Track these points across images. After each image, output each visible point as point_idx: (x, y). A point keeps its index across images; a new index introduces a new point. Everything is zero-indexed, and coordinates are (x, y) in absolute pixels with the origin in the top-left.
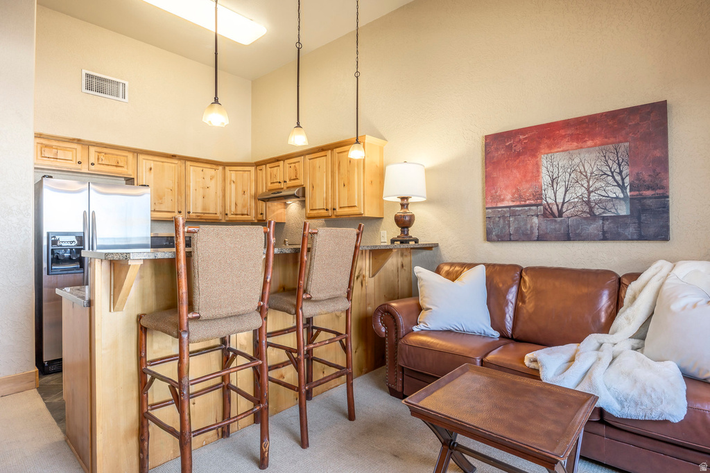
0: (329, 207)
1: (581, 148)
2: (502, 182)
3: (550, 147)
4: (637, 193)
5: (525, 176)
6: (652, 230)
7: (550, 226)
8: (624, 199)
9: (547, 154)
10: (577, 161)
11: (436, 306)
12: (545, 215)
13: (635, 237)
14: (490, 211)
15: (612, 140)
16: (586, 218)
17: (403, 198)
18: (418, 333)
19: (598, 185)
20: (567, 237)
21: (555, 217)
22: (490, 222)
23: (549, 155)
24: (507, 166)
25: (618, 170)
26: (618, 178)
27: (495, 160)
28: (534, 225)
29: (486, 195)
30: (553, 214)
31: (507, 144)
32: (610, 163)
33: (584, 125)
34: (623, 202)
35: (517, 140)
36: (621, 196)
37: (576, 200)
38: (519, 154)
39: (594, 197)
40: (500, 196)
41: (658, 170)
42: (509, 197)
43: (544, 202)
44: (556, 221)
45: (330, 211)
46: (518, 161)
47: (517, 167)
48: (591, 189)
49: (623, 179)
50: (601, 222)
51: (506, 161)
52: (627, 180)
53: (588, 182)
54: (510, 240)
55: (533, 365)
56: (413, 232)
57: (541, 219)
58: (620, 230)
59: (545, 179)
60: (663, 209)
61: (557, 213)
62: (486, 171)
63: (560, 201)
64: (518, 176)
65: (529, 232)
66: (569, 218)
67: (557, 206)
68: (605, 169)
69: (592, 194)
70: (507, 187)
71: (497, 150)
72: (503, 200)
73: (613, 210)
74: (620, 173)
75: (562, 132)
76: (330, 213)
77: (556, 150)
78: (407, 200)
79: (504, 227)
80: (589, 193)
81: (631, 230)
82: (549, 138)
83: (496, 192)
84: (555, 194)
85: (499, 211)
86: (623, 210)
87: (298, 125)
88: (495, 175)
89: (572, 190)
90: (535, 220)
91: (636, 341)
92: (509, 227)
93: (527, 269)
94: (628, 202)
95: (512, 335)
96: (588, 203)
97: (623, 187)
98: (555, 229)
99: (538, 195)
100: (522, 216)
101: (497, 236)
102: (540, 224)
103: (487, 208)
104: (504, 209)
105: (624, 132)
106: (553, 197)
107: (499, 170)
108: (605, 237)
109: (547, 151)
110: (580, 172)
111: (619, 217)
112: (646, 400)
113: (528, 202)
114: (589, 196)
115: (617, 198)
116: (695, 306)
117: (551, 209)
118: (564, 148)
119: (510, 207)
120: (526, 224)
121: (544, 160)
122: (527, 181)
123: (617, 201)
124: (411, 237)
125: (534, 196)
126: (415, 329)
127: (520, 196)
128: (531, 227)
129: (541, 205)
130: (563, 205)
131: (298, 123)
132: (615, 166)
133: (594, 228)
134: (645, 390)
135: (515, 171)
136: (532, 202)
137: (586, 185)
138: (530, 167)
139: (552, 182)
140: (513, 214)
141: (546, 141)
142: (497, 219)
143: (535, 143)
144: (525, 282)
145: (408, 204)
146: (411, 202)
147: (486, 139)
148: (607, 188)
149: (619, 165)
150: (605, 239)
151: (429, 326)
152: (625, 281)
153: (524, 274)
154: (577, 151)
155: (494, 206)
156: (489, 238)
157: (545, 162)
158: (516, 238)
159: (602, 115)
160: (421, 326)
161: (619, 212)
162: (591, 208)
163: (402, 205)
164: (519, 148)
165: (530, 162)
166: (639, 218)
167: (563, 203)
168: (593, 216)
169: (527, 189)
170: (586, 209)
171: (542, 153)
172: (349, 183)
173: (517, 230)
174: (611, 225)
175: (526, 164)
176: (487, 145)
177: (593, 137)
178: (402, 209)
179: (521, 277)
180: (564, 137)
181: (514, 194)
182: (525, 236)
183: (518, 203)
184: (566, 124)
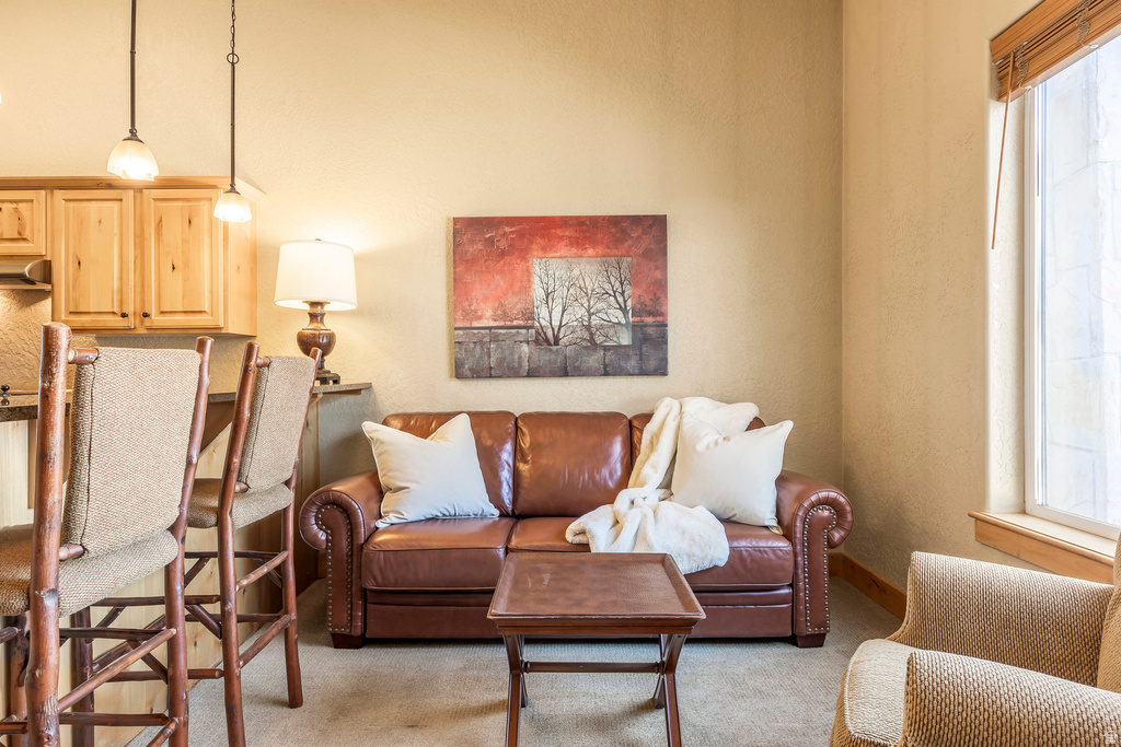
0: (129, 309)
1: (581, 256)
2: (478, 291)
3: (544, 249)
4: (639, 319)
5: (511, 285)
6: (652, 364)
7: (543, 357)
8: (626, 325)
9: (541, 258)
10: (576, 272)
11: (417, 483)
12: (537, 342)
13: (636, 371)
14: (461, 332)
15: (614, 251)
16: (586, 348)
17: (314, 304)
18: (385, 531)
19: (600, 305)
20: (565, 372)
21: (550, 344)
22: (460, 349)
23: (544, 260)
24: (487, 268)
25: (620, 290)
26: (620, 299)
27: (469, 256)
28: (523, 355)
29: (455, 308)
30: (547, 340)
31: (487, 236)
32: (613, 279)
33: (585, 228)
34: (624, 329)
35: (500, 231)
36: (623, 321)
37: (575, 323)
38: (503, 254)
39: (595, 321)
40: (476, 311)
41: (658, 294)
42: (489, 313)
43: (537, 324)
44: (551, 350)
45: (131, 318)
46: (502, 262)
47: (501, 272)
48: (592, 311)
49: (625, 302)
50: (602, 352)
51: (486, 261)
52: (629, 303)
53: (589, 301)
54: (491, 377)
55: (578, 539)
56: (331, 363)
57: (532, 345)
58: (622, 363)
59: (538, 292)
60: (661, 341)
61: (552, 342)
62: (455, 272)
63: (556, 323)
64: (502, 284)
65: (516, 365)
66: (566, 346)
67: (553, 329)
68: (607, 286)
69: (593, 317)
70: (486, 299)
71: (472, 242)
72: (480, 318)
73: (615, 339)
74: (623, 293)
75: (559, 232)
76: (131, 322)
77: (551, 255)
78: (322, 307)
79: (481, 358)
80: (590, 315)
81: (632, 363)
82: (543, 237)
83: (470, 305)
84: (550, 313)
85: (474, 334)
86: (626, 339)
87: (133, 135)
88: (468, 279)
89: (570, 310)
90: (525, 348)
91: (663, 491)
92: (489, 357)
93: (525, 416)
94: (630, 328)
95: (513, 511)
96: (588, 328)
97: (624, 311)
98: (550, 361)
99: (530, 315)
100: (508, 342)
101: (471, 370)
102: (531, 353)
103: (456, 329)
104: (483, 331)
105: (626, 244)
106: (548, 318)
107: (475, 273)
108: (607, 371)
109: (541, 254)
110: (580, 288)
111: (620, 346)
112: (696, 551)
113: (515, 323)
114: (590, 319)
115: (619, 323)
116: (716, 444)
117: (545, 334)
118: (562, 253)
119: (490, 328)
120: (512, 354)
121: (537, 266)
122: (513, 293)
123: (619, 328)
124: (329, 372)
125: (524, 315)
126: (380, 524)
127: (505, 315)
128: (520, 357)
129: (532, 327)
130: (559, 329)
131: (133, 132)
132: (617, 284)
133: (594, 360)
134: (694, 540)
135: (498, 277)
136: (521, 322)
137: (586, 305)
138: (519, 274)
139: (547, 297)
140: (495, 339)
141: (540, 240)
142: (472, 345)
143: (525, 241)
144: (523, 434)
145: (323, 315)
146: (330, 312)
147: (455, 224)
148: (609, 311)
149: (622, 284)
150: (606, 374)
151: (406, 516)
152: (635, 423)
153: (520, 423)
154: (576, 260)
155: (468, 325)
156: (459, 373)
157: (538, 269)
158: (499, 373)
159: (604, 218)
160: (392, 518)
161: (621, 340)
162: (592, 335)
163: (313, 317)
164: (503, 244)
165: (519, 266)
166: (640, 350)
167: (560, 326)
168: (594, 345)
169: (515, 305)
170: (586, 335)
171: (534, 257)
172: (186, 264)
173: (500, 362)
174: (613, 357)
175: (514, 269)
176: (456, 233)
177: (594, 244)
178: (311, 321)
179: (517, 427)
180: (561, 238)
181: (496, 309)
182: (511, 371)
183: (502, 324)
184: (565, 222)
